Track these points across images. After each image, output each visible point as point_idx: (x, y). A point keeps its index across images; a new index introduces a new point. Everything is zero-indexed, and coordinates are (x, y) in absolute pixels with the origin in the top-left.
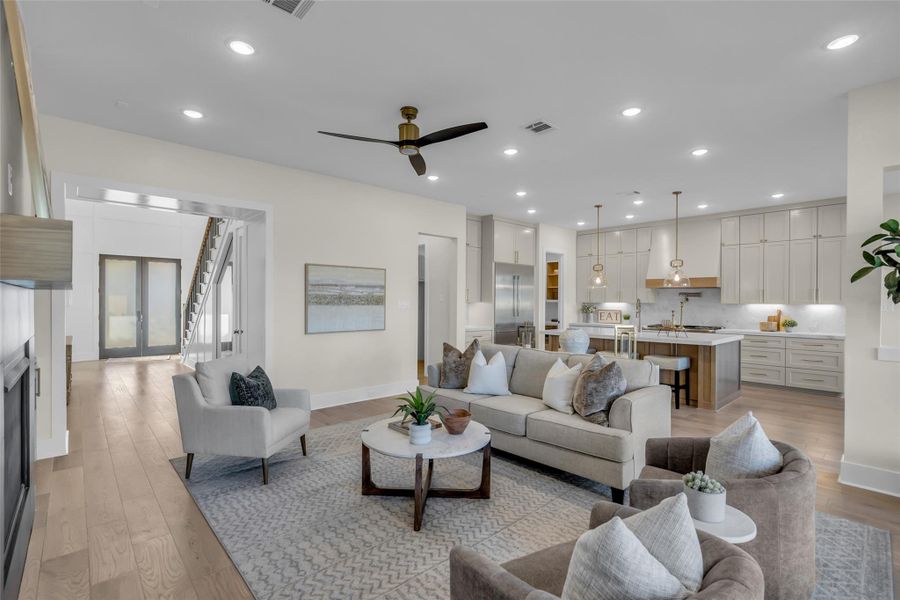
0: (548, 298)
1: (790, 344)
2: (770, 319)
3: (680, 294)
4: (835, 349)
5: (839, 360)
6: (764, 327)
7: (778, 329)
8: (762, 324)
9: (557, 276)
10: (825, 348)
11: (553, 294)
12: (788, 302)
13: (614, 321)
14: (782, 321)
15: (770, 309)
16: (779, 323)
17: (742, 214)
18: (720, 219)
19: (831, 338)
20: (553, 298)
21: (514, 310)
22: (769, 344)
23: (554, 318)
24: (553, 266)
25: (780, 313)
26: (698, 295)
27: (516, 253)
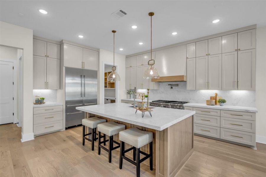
1: (223, 114)
2: (211, 98)
3: (169, 85)
4: (249, 118)
5: (252, 125)
6: (209, 103)
7: (216, 104)
8: (207, 101)
10: (244, 117)
12: (221, 89)
14: (218, 99)
15: (212, 92)
16: (215, 100)
17: (196, 41)
18: (186, 44)
19: (247, 112)
22: (212, 113)
25: (216, 95)
26: (177, 85)
27: (83, 63)
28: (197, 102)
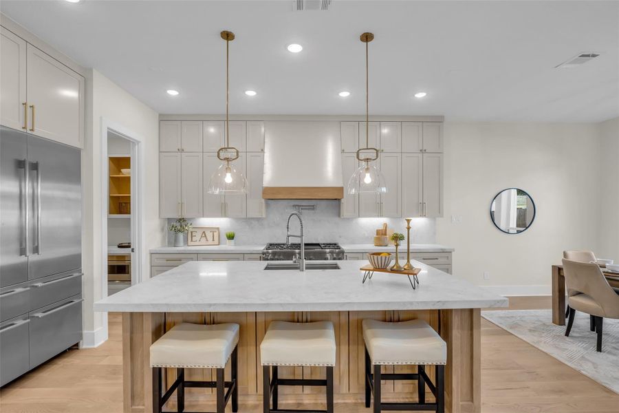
0: (111, 212)
2: (378, 232)
4: (446, 261)
6: (376, 241)
8: (374, 239)
9: (128, 179)
10: (440, 261)
11: (120, 205)
13: (211, 241)
14: (389, 234)
15: (376, 222)
16: (386, 237)
17: (360, 121)
18: (340, 122)
20: (120, 212)
21: (22, 230)
23: (124, 241)
24: (120, 163)
25: (386, 225)
26: (313, 208)
27: (27, 109)
28: (353, 243)
